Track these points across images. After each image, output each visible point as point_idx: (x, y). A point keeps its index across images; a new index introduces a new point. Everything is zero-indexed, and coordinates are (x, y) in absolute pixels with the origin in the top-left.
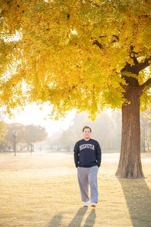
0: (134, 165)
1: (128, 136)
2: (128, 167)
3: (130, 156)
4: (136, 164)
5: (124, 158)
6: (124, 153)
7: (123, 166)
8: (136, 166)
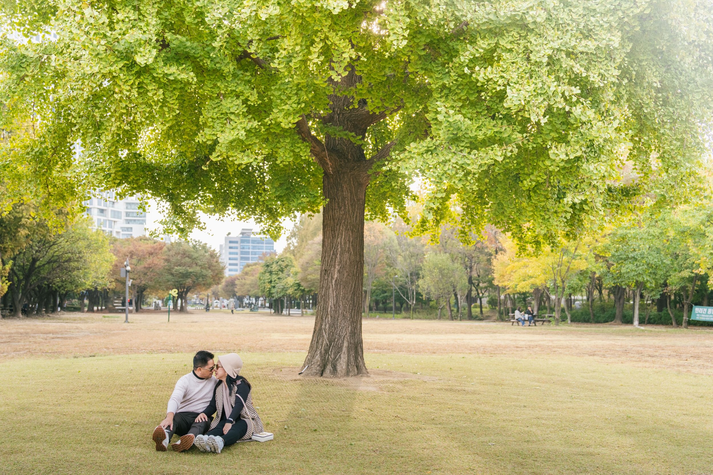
0: (341, 348)
1: (332, 278)
2: (326, 351)
3: (333, 325)
4: (346, 344)
5: (320, 329)
6: (322, 318)
7: (317, 348)
8: (344, 349)
